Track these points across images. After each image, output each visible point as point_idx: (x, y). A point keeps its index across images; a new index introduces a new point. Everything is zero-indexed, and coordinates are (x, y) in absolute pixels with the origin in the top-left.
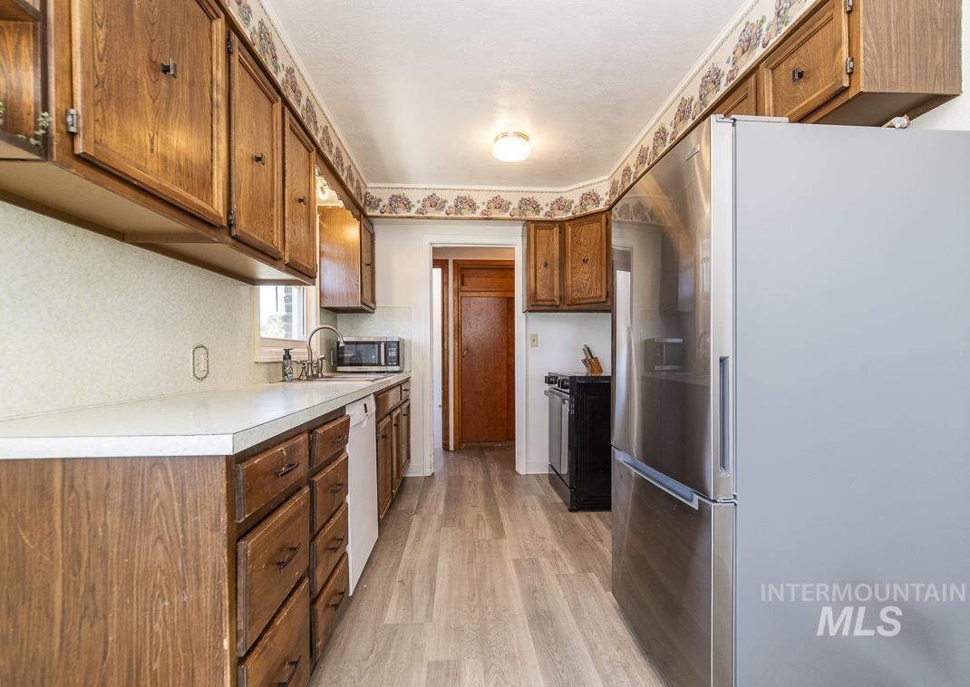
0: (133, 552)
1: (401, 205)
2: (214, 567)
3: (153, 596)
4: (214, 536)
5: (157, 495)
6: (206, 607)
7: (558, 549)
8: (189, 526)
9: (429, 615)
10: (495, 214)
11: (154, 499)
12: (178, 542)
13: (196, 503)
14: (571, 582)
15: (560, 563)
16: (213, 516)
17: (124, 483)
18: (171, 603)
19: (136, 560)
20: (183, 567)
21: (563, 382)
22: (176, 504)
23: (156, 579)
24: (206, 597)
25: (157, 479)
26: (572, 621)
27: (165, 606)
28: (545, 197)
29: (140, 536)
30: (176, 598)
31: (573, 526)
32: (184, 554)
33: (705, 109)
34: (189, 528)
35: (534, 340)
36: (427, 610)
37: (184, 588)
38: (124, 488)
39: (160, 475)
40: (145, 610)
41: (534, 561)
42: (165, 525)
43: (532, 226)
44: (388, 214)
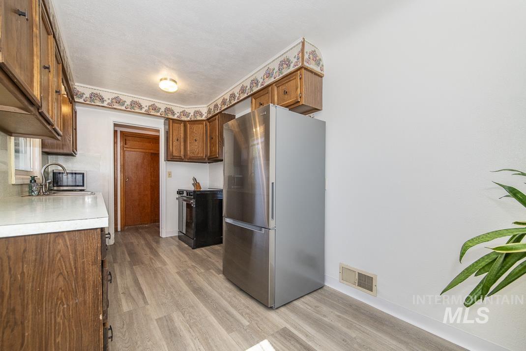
0: (43, 284)
1: (97, 99)
2: (94, 283)
3: (56, 304)
4: (94, 267)
5: (59, 252)
6: (89, 302)
7: (193, 264)
8: (79, 264)
9: (146, 302)
10: (152, 113)
11: (57, 254)
12: (73, 274)
13: (83, 253)
14: (204, 275)
15: (197, 269)
16: (93, 258)
17: (36, 248)
18: (68, 305)
19: (45, 288)
20: (75, 286)
21: (190, 193)
22: (71, 255)
23: (58, 295)
24: (89, 298)
25: (59, 244)
26: (210, 288)
27: (64, 308)
28: (178, 109)
29: (48, 275)
30: (71, 303)
31: (196, 254)
32: (76, 279)
33: (252, 92)
34: (79, 266)
35: (170, 174)
36: (144, 301)
37: (76, 296)
38: (36, 251)
39: (61, 241)
40: (51, 313)
41: (185, 271)
42: (64, 266)
43: (171, 121)
44: (89, 103)
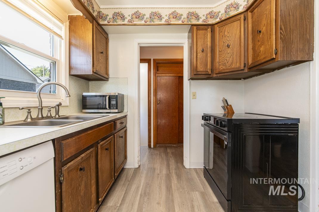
1: (119, 18)
10: (173, 21)
35: (194, 95)
43: (195, 28)
44: (112, 23)
